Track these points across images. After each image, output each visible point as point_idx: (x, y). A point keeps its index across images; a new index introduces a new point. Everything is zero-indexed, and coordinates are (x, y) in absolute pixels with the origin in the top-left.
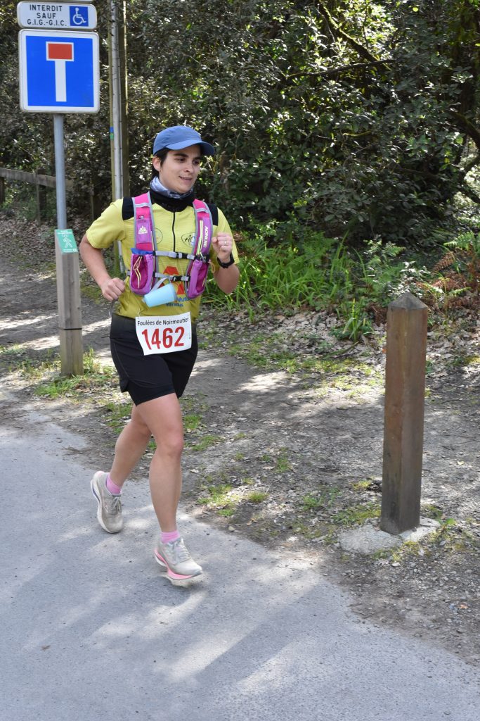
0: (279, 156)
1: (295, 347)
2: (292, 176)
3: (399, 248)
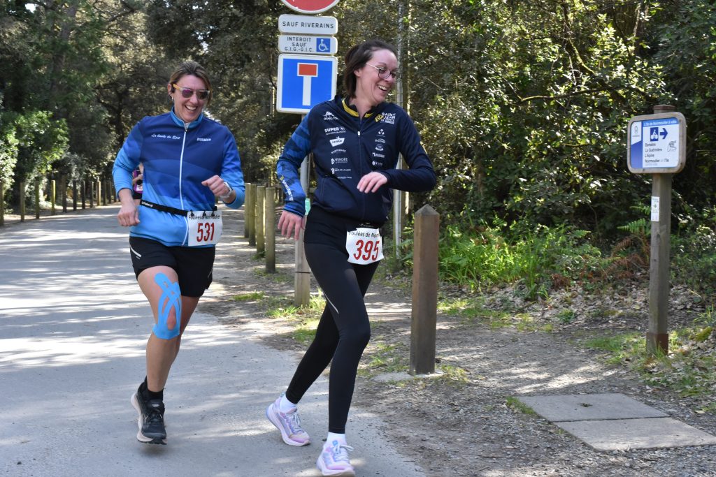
3: (585, 232)
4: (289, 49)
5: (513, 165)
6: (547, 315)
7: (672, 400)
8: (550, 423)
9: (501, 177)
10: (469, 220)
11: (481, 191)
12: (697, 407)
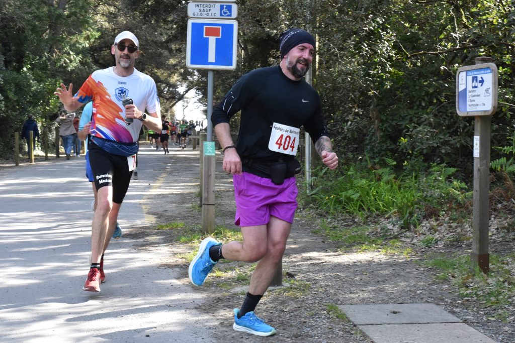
3: (456, 169)
4: (196, 14)
5: (405, 112)
6: (415, 241)
7: (475, 309)
8: (355, 326)
9: (394, 123)
10: (366, 161)
11: (378, 135)
12: (493, 315)
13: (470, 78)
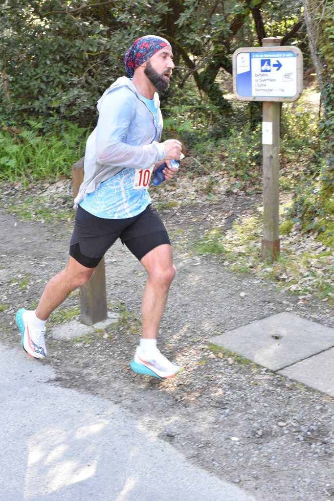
0: (44, 72)
1: (54, 205)
2: (54, 86)
8: (274, 372)
11: (8, 96)
13: (256, 62)
